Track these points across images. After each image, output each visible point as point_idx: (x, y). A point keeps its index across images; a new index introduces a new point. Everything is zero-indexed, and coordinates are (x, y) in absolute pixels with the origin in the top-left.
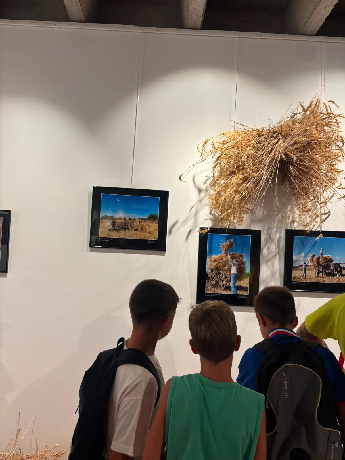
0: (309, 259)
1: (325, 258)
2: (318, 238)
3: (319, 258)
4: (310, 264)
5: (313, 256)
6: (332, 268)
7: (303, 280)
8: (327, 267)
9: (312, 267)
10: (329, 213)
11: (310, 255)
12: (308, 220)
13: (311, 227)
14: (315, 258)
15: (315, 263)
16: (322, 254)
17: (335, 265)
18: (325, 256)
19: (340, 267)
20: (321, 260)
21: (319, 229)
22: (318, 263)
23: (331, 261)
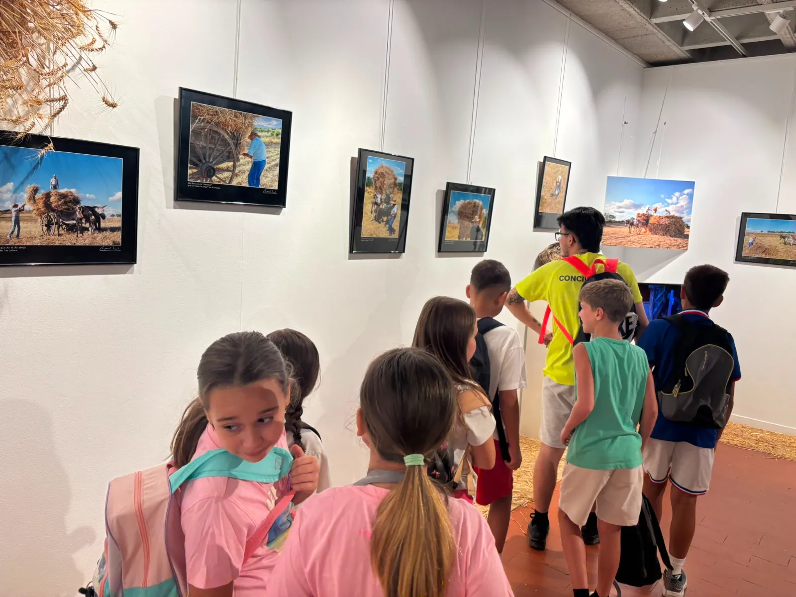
0: (25, 195)
1: (63, 196)
2: (43, 151)
3: (48, 196)
4: (27, 207)
5: (36, 191)
6: (79, 215)
7: (14, 242)
8: (68, 213)
9: (33, 215)
10: (64, 98)
11: (29, 188)
12: (21, 110)
13: (28, 124)
14: (38, 196)
15: (41, 205)
16: (55, 187)
17: (84, 209)
18: (63, 191)
19: (95, 213)
20: (52, 199)
21: (48, 133)
22: (47, 205)
23: (76, 201)
